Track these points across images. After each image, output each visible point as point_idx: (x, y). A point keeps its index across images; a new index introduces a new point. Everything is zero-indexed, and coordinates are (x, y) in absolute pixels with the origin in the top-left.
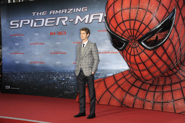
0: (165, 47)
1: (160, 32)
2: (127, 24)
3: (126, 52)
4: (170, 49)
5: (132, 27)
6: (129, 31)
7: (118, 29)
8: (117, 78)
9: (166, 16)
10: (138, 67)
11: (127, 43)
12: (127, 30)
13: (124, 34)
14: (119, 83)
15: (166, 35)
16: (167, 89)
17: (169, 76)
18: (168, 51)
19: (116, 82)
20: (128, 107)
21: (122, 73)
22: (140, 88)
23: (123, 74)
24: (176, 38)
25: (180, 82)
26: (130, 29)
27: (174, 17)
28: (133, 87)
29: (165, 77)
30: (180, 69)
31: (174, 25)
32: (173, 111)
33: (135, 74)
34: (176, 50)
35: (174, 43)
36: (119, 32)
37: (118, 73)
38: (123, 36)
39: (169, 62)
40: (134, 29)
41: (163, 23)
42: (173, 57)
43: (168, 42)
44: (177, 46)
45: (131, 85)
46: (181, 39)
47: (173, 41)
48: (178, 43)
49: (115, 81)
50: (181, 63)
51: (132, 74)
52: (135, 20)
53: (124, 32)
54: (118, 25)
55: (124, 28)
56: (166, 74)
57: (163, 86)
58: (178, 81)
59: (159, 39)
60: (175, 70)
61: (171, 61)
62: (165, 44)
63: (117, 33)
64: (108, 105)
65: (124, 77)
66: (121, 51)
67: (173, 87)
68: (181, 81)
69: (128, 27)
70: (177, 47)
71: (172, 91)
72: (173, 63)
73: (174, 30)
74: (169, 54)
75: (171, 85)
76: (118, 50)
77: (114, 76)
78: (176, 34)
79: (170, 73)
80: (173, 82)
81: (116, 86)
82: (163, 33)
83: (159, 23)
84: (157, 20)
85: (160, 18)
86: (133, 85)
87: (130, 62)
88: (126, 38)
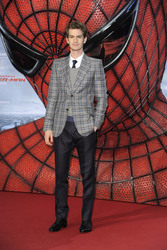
0: (119, 72)
1: (110, 39)
2: (42, 18)
4: (128, 77)
5: (53, 27)
6: (46, 34)
7: (24, 29)
8: (24, 135)
9: (121, 6)
11: (43, 60)
12: (42, 33)
13: (37, 41)
15: (121, 47)
16: (122, 155)
17: (126, 130)
18: (123, 80)
19: (22, 141)
20: (44, 193)
23: (36, 126)
24: (139, 54)
25: (145, 142)
26: (49, 32)
27: (137, 9)
29: (119, 131)
30: (146, 116)
31: (136, 27)
32: (132, 200)
34: (140, 78)
35: (136, 64)
36: (26, 36)
38: (34, 46)
39: (126, 103)
40: (56, 32)
41: (114, 20)
42: (134, 91)
43: (124, 61)
44: (142, 69)
46: (149, 56)
47: (133, 60)
48: (144, 65)
50: (149, 104)
52: (59, 11)
53: (36, 37)
54: (24, 21)
55: (35, 28)
56: (120, 126)
57: (114, 151)
58: (141, 139)
59: (106, 53)
60: (137, 119)
61: (130, 99)
62: (119, 65)
63: (20, 37)
64: (3, 190)
66: (32, 78)
67: (132, 152)
68: (149, 140)
69: (44, 27)
70: (142, 72)
71: (131, 160)
72: (133, 104)
73: (135, 38)
74: (126, 87)
75: (128, 147)
76: (25, 74)
78: (139, 44)
79: (128, 123)
80: (134, 141)
81: (20, 151)
82: (115, 43)
83: (108, 21)
84: (103, 13)
85: (109, 11)
88: (41, 51)
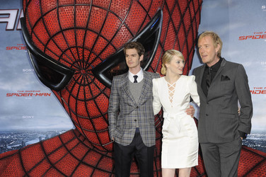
2: (69, 35)
3: (67, 94)
5: (80, 43)
6: (74, 50)
7: (51, 46)
9: (145, 24)
10: (92, 123)
12: (69, 48)
13: (64, 56)
14: (54, 158)
21: (60, 136)
22: (95, 168)
26: (77, 47)
28: (82, 165)
31: (160, 43)
33: (86, 139)
37: (50, 136)
40: (84, 48)
41: (139, 36)
45: (77, 162)
49: (43, 155)
51: (81, 138)
52: (86, 29)
53: (64, 52)
54: (51, 38)
65: (64, 145)
69: (72, 42)
73: (160, 52)
77: (41, 143)
83: (133, 37)
84: (129, 30)
85: (134, 28)
86: (81, 162)
87: (76, 114)
88: (69, 65)
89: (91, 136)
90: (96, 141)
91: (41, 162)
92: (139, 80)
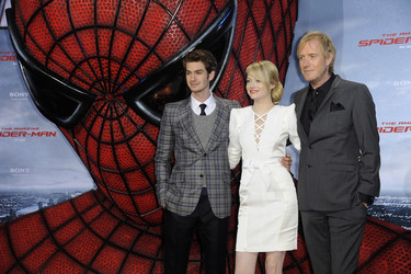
2: (87, 38)
3: (83, 133)
5: (104, 51)
6: (94, 61)
7: (58, 55)
9: (209, 20)
10: (125, 180)
12: (87, 60)
13: (78, 72)
21: (72, 201)
22: (129, 252)
23: (75, 207)
26: (99, 58)
28: (107, 248)
31: (232, 51)
33: (114, 205)
37: (55, 201)
38: (74, 80)
40: (110, 59)
41: (200, 40)
52: (114, 28)
53: (77, 66)
54: (57, 42)
63: (52, 66)
65: (78, 215)
69: (91, 50)
73: (233, 67)
77: (42, 212)
78: (238, 77)
81: (48, 249)
83: (190, 41)
84: (183, 30)
85: (191, 27)
86: (107, 242)
87: (99, 165)
88: (86, 87)
89: (123, 201)
90: (130, 208)
91: (41, 242)
92: (208, 111)
